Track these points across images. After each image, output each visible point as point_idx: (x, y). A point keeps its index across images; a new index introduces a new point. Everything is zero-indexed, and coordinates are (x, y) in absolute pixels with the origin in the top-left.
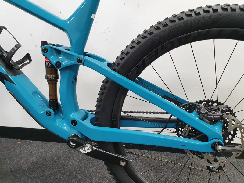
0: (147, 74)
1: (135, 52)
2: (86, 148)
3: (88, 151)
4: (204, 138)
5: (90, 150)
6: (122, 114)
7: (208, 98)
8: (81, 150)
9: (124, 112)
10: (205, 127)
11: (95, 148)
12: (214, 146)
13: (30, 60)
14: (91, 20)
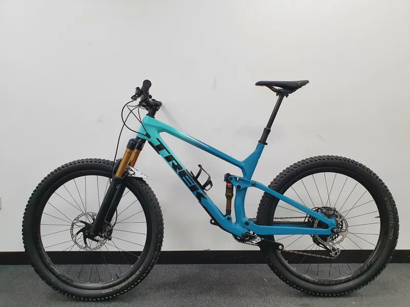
0: (289, 193)
1: (287, 177)
2: (257, 240)
3: (258, 241)
4: (326, 226)
5: (260, 240)
6: (274, 220)
7: (325, 206)
8: (253, 241)
9: (276, 218)
10: (326, 220)
11: (263, 239)
12: (332, 231)
13: (212, 185)
14: (257, 162)
